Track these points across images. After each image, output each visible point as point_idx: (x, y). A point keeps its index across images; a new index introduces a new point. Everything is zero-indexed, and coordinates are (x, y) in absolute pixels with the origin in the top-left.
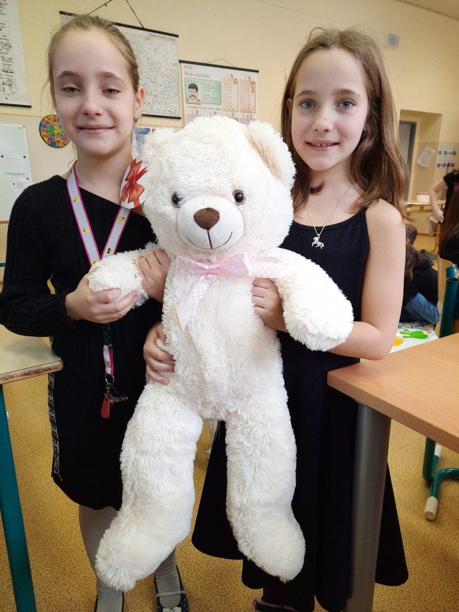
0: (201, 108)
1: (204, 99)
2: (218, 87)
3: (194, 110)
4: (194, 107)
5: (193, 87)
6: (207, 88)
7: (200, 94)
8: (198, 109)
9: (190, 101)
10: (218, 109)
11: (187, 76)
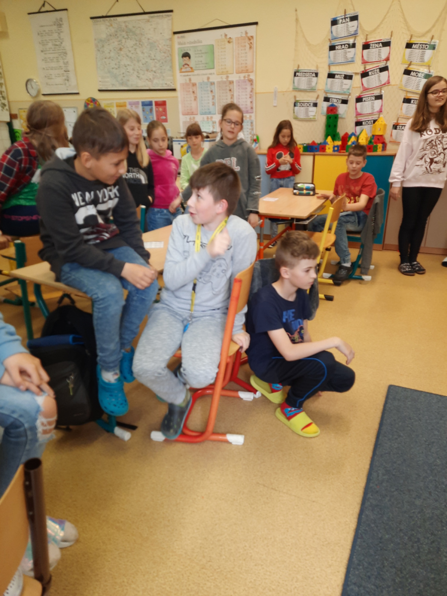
0: (194, 75)
1: (198, 66)
2: (211, 50)
3: (187, 78)
4: (188, 75)
5: (186, 55)
6: (199, 54)
7: (192, 62)
8: (192, 77)
9: (183, 70)
10: (211, 74)
11: (181, 46)
